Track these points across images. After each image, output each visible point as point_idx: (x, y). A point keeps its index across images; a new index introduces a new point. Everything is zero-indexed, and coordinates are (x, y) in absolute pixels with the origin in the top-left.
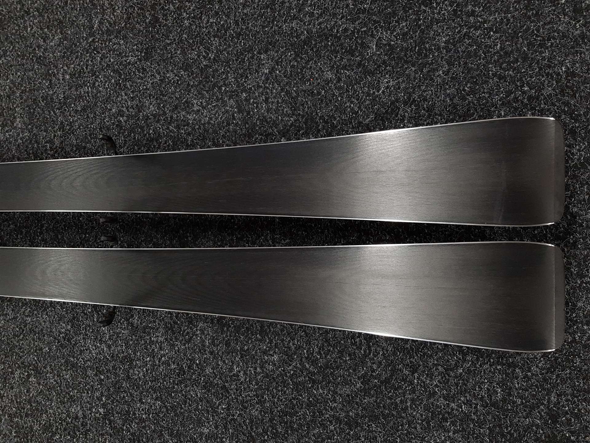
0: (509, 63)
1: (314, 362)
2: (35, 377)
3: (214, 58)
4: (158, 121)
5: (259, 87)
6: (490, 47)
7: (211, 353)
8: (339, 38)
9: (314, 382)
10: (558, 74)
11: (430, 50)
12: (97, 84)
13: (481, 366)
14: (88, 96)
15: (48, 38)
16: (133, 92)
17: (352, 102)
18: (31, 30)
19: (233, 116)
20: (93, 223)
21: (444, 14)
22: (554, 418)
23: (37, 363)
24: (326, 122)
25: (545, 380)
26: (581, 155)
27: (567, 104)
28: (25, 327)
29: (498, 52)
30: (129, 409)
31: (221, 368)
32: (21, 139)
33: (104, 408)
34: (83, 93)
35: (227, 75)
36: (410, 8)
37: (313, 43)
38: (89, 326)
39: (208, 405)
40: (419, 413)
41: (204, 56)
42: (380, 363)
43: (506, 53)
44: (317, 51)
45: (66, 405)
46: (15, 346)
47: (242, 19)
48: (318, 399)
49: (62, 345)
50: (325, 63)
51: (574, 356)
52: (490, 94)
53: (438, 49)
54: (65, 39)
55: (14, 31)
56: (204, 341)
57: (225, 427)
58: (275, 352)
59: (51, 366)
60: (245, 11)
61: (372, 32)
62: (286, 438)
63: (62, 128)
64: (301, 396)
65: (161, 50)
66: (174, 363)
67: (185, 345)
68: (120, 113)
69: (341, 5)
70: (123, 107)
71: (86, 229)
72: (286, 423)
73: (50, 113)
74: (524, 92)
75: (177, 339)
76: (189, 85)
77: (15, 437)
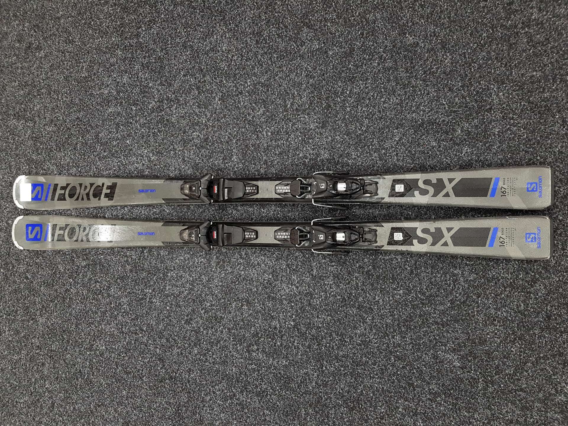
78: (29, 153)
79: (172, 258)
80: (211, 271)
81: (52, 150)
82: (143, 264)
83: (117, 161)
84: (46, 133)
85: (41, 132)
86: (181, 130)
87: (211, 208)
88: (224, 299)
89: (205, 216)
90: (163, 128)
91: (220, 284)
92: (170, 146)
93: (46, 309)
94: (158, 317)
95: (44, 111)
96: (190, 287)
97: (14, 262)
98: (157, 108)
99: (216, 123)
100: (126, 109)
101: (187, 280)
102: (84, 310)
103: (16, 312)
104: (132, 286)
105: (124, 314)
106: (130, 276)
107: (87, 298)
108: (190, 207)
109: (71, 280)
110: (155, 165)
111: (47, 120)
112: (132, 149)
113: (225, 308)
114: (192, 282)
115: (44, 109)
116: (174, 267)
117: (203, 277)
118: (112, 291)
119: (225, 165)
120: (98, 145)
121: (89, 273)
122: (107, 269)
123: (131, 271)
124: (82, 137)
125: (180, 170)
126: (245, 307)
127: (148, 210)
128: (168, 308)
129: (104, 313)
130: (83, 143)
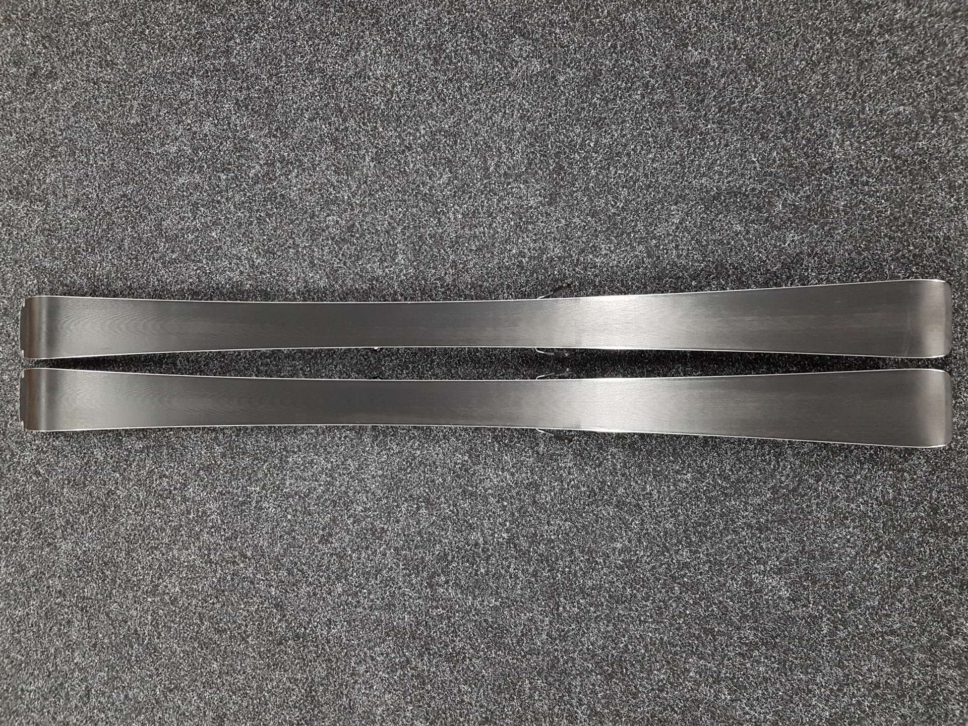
0: (897, 226)
1: (726, 478)
2: (427, 508)
3: (623, 207)
4: (563, 263)
5: (669, 235)
6: (882, 212)
7: (623, 475)
8: (748, 196)
9: (726, 495)
10: (937, 237)
11: (831, 211)
12: (494, 225)
13: (875, 472)
14: (484, 236)
15: (435, 176)
16: (535, 235)
17: (760, 252)
18: (414, 166)
19: (643, 260)
20: (492, 359)
21: (842, 182)
22: (935, 510)
23: (428, 494)
24: (736, 269)
25: (927, 481)
26: (955, 302)
27: (944, 261)
28: (412, 460)
29: (888, 217)
30: (535, 532)
31: (634, 488)
32: (404, 275)
33: (508, 533)
34: (477, 233)
35: (636, 223)
36: (813, 175)
37: (723, 198)
38: (489, 456)
39: (621, 522)
40: (824, 515)
41: (612, 205)
42: (788, 475)
43: (895, 218)
44: (726, 206)
45: (464, 534)
46: (401, 480)
47: (651, 172)
48: (730, 510)
49: (458, 476)
50: (734, 217)
51: (951, 461)
52: (882, 251)
53: (838, 211)
54: (456, 178)
55: (393, 166)
56: (615, 465)
57: (639, 541)
58: (688, 472)
59: (445, 497)
60: (654, 166)
61: (778, 193)
62: (700, 546)
63: (454, 264)
64: (714, 508)
65: (566, 196)
66: (584, 486)
67: (595, 469)
68: (522, 254)
69: (749, 168)
70: (524, 248)
71: (484, 364)
72: (699, 533)
73: (440, 251)
74: (910, 251)
75: (586, 464)
76: (596, 230)
77: (403, 569)
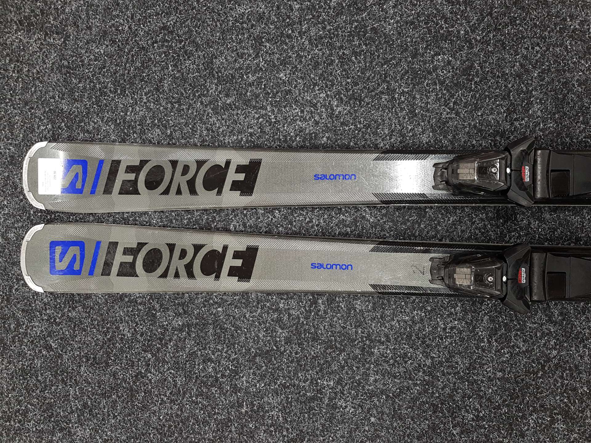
78: (53, 97)
79: (382, 317)
80: (477, 348)
81: (106, 93)
82: (314, 326)
83: (257, 116)
84: (92, 57)
85: (80, 56)
86: (406, 50)
87: (477, 216)
88: (508, 406)
89: (463, 231)
90: (364, 47)
91: (499, 374)
92: (379, 85)
93: (91, 411)
94: (350, 436)
95: (88, 14)
96: (427, 378)
97: (19, 315)
98: (349, 6)
99: (491, 35)
100: (278, 8)
101: (420, 366)
102: (177, 415)
103: (25, 413)
104: (289, 372)
105: (272, 429)
106: (285, 351)
107: (184, 393)
108: (426, 212)
109: (149, 356)
110: (342, 124)
111: (94, 33)
112: (290, 91)
113: (511, 424)
114: (429, 367)
115: (87, 11)
116: (387, 336)
117: (457, 358)
118: (243, 382)
119: (512, 124)
120: (212, 83)
121: (189, 344)
122: (232, 335)
123: (288, 341)
124: (175, 66)
125: (403, 136)
126: (560, 426)
127: (326, 216)
128: (373, 419)
129: (226, 424)
130: (177, 78)
